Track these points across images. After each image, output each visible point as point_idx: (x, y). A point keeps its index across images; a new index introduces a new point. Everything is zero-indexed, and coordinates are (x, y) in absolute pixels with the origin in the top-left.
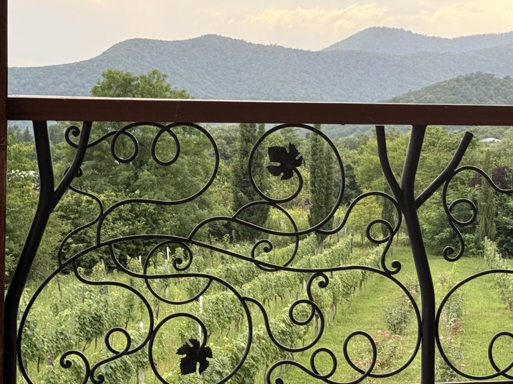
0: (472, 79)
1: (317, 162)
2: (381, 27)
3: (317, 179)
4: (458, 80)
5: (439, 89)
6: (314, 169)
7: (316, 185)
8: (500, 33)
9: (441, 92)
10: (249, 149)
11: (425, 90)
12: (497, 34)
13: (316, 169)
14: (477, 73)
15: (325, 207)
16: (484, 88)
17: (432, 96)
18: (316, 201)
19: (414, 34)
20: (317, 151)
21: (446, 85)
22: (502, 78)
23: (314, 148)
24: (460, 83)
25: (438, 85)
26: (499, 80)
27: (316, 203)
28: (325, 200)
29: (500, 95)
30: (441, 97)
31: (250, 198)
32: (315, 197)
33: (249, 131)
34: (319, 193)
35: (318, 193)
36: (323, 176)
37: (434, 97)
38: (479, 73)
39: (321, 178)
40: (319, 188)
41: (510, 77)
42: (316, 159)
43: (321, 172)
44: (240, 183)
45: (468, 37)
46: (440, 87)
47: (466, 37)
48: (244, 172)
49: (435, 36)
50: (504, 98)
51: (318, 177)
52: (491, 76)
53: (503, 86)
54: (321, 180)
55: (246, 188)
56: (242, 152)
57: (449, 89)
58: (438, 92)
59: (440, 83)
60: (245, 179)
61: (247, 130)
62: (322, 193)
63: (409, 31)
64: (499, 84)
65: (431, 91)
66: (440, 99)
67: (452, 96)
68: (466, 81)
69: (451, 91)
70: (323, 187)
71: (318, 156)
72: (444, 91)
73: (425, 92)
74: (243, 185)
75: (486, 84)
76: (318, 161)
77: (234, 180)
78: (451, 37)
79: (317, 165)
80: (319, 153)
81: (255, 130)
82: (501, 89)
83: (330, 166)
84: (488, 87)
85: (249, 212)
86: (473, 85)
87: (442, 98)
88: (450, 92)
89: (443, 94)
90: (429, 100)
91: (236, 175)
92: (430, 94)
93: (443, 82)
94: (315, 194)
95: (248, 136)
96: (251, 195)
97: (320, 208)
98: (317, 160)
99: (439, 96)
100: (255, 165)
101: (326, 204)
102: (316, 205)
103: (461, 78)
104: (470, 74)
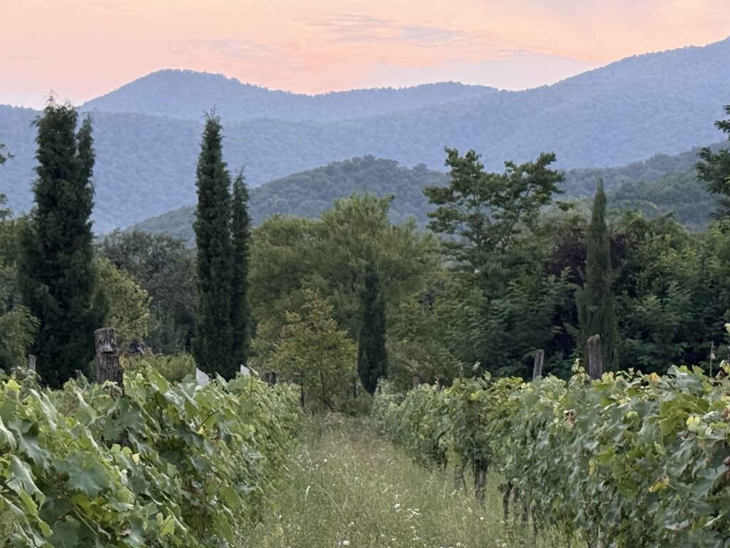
0: (357, 169)
1: (213, 221)
2: (182, 70)
3: (213, 260)
4: (330, 170)
5: (296, 187)
6: (208, 237)
7: (213, 273)
8: (403, 87)
9: (300, 193)
10: (59, 194)
11: (270, 189)
12: (397, 88)
13: (211, 238)
14: (365, 157)
15: (232, 323)
16: (378, 187)
17: (283, 199)
18: (212, 309)
19: (243, 85)
20: (216, 197)
21: (308, 180)
22: (412, 169)
23: (208, 192)
24: (334, 177)
25: (293, 180)
26: (406, 171)
27: (213, 314)
28: (232, 307)
29: (409, 201)
30: (300, 202)
31: (61, 303)
32: (209, 300)
33: (60, 153)
34: (219, 292)
35: (216, 292)
36: (228, 253)
37: (287, 201)
38: (370, 159)
39: (224, 259)
40: (218, 280)
41: (425, 166)
42: (211, 215)
43: (223, 245)
44: (38, 270)
45: (343, 93)
46: (297, 183)
47: (340, 93)
48: (48, 244)
49: (283, 90)
50: (415, 206)
51: (217, 255)
52: (391, 164)
53: (413, 183)
54: (222, 262)
55: (53, 282)
56: (45, 200)
57: (314, 188)
58: (293, 192)
59: (298, 174)
60: (50, 262)
61: (55, 150)
62: (225, 291)
63: (233, 78)
64: (405, 180)
65: (281, 191)
66: (297, 205)
67: (319, 201)
68: (345, 172)
69: (319, 191)
70: (225, 279)
71: (217, 209)
72: (306, 190)
73: (270, 191)
74: (45, 274)
75: (382, 178)
76: (217, 220)
77: (25, 263)
78: (311, 93)
79: (215, 229)
80: (219, 203)
81: (73, 151)
82: (410, 189)
83: (241, 231)
84: (386, 184)
85: (60, 333)
86: (358, 181)
87: (300, 205)
88: (315, 193)
89: (303, 197)
90: (277, 207)
91: (30, 252)
92: (280, 196)
93: (302, 174)
94: (210, 293)
95: (57, 165)
96: (64, 297)
97: (221, 324)
98: (214, 218)
99: (295, 200)
100: (73, 229)
101: (232, 316)
102: (211, 317)
103: (336, 166)
104: (353, 159)
